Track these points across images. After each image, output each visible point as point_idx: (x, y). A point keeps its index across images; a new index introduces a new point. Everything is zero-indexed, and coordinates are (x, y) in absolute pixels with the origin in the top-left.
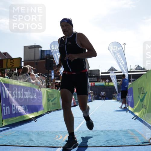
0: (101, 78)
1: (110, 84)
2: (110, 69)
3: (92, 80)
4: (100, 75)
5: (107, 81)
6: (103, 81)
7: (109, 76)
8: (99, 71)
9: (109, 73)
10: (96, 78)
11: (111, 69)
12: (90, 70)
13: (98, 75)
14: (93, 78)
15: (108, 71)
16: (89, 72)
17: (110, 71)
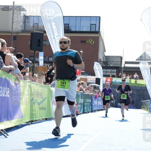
0: (124, 72)
1: (140, 82)
2: (141, 56)
3: (107, 74)
4: (123, 66)
7: (139, 68)
8: (121, 58)
9: (138, 63)
10: (115, 70)
11: (143, 56)
12: (106, 57)
13: (119, 66)
14: (109, 70)
15: (136, 60)
16: (105, 59)
17: (140, 60)
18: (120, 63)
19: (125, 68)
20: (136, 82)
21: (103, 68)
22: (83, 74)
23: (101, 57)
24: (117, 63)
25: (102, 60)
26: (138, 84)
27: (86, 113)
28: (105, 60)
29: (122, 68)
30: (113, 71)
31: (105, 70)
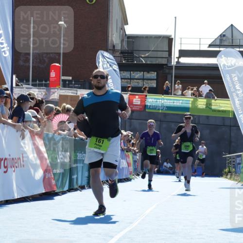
0: (177, 77)
1: (219, 104)
2: (222, 36)
3: (134, 84)
4: (174, 62)
5: (205, 88)
6: (183, 89)
7: (215, 68)
8: (170, 40)
9: (214, 54)
10: (154, 75)
11: (229, 35)
12: (130, 37)
13: (164, 61)
14: (138, 75)
15: (210, 46)
16: (125, 44)
17: (220, 46)
18: (166, 54)
19: (180, 67)
21: (122, 67)
22: (66, 84)
23: (114, 38)
24: (160, 54)
25: (118, 47)
26: (215, 111)
27: (76, 190)
28: (126, 47)
29: (172, 67)
30: (147, 75)
31: (127, 74)
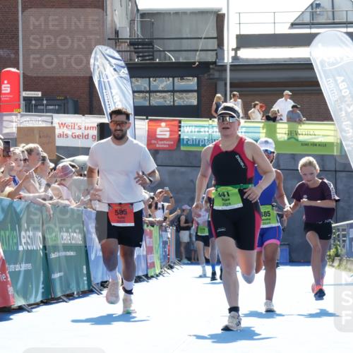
0: (232, 85)
1: (312, 132)
2: (315, 6)
3: (156, 100)
4: (228, 58)
7: (307, 66)
8: (220, 19)
10: (192, 82)
11: (326, 4)
12: (144, 15)
13: (210, 57)
14: (163, 83)
15: (293, 25)
16: (137, 27)
17: (311, 24)
18: (213, 44)
19: (238, 66)
20: (293, 134)
21: (135, 71)
22: (32, 106)
23: (117, 17)
24: (201, 44)
25: (125, 34)
26: (305, 144)
27: (58, 300)
28: (139, 34)
29: (223, 68)
30: (180, 84)
31: (143, 83)
